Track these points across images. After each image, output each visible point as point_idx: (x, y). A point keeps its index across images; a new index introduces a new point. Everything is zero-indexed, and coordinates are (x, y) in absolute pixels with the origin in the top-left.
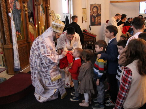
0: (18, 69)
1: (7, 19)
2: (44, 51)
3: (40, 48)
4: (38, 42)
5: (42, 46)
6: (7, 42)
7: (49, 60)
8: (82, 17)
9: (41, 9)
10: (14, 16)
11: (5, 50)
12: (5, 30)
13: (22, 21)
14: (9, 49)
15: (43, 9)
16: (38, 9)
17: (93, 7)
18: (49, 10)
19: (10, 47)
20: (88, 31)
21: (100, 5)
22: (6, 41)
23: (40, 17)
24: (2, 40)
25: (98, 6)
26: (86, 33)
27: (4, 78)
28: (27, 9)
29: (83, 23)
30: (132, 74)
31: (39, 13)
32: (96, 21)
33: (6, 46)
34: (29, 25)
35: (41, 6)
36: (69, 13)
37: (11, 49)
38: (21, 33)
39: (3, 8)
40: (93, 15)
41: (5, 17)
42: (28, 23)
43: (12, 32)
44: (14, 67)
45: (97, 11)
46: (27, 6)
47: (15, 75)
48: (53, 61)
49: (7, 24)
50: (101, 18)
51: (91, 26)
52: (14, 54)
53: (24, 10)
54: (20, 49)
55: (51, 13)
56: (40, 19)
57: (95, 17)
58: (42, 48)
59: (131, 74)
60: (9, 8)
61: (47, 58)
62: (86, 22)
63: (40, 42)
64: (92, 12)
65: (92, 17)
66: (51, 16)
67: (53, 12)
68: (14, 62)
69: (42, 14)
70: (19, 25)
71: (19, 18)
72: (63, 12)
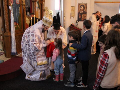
0: (14, 53)
1: (7, 12)
2: (33, 39)
3: (30, 37)
4: (29, 31)
5: (32, 35)
6: (6, 31)
7: (35, 47)
8: (71, 14)
9: (37, 5)
10: (14, 9)
11: (5, 37)
12: (5, 20)
13: (21, 14)
14: (8, 36)
15: (39, 5)
16: (34, 5)
17: (80, 6)
18: (43, 6)
19: (9, 35)
20: (75, 25)
21: (86, 5)
22: (6, 29)
23: (35, 11)
24: (3, 29)
25: (84, 5)
26: (73, 27)
27: (2, 60)
28: (24, 4)
29: (71, 18)
30: (109, 57)
31: (35, 8)
32: (83, 17)
33: (6, 34)
34: (26, 18)
35: (37, 2)
36: (60, 10)
37: (10, 37)
38: (19, 24)
39: (5, 2)
40: (80, 12)
41: (6, 9)
42: (25, 16)
43: (11, 23)
44: (11, 52)
45: (84, 9)
46: (25, 2)
47: (11, 58)
48: (38, 48)
49: (7, 16)
50: (86, 15)
51: (78, 22)
52: (12, 41)
53: (22, 5)
54: (17, 37)
55: (45, 9)
56: (36, 13)
57: (81, 14)
58: (32, 36)
59: (107, 58)
60: (10, 2)
61: (33, 45)
62: (74, 18)
63: (31, 31)
64: (79, 10)
65: (79, 14)
66: (45, 11)
67: (47, 8)
68: (11, 47)
69: (37, 9)
70: (17, 17)
71: (18, 11)
72: (55, 9)
